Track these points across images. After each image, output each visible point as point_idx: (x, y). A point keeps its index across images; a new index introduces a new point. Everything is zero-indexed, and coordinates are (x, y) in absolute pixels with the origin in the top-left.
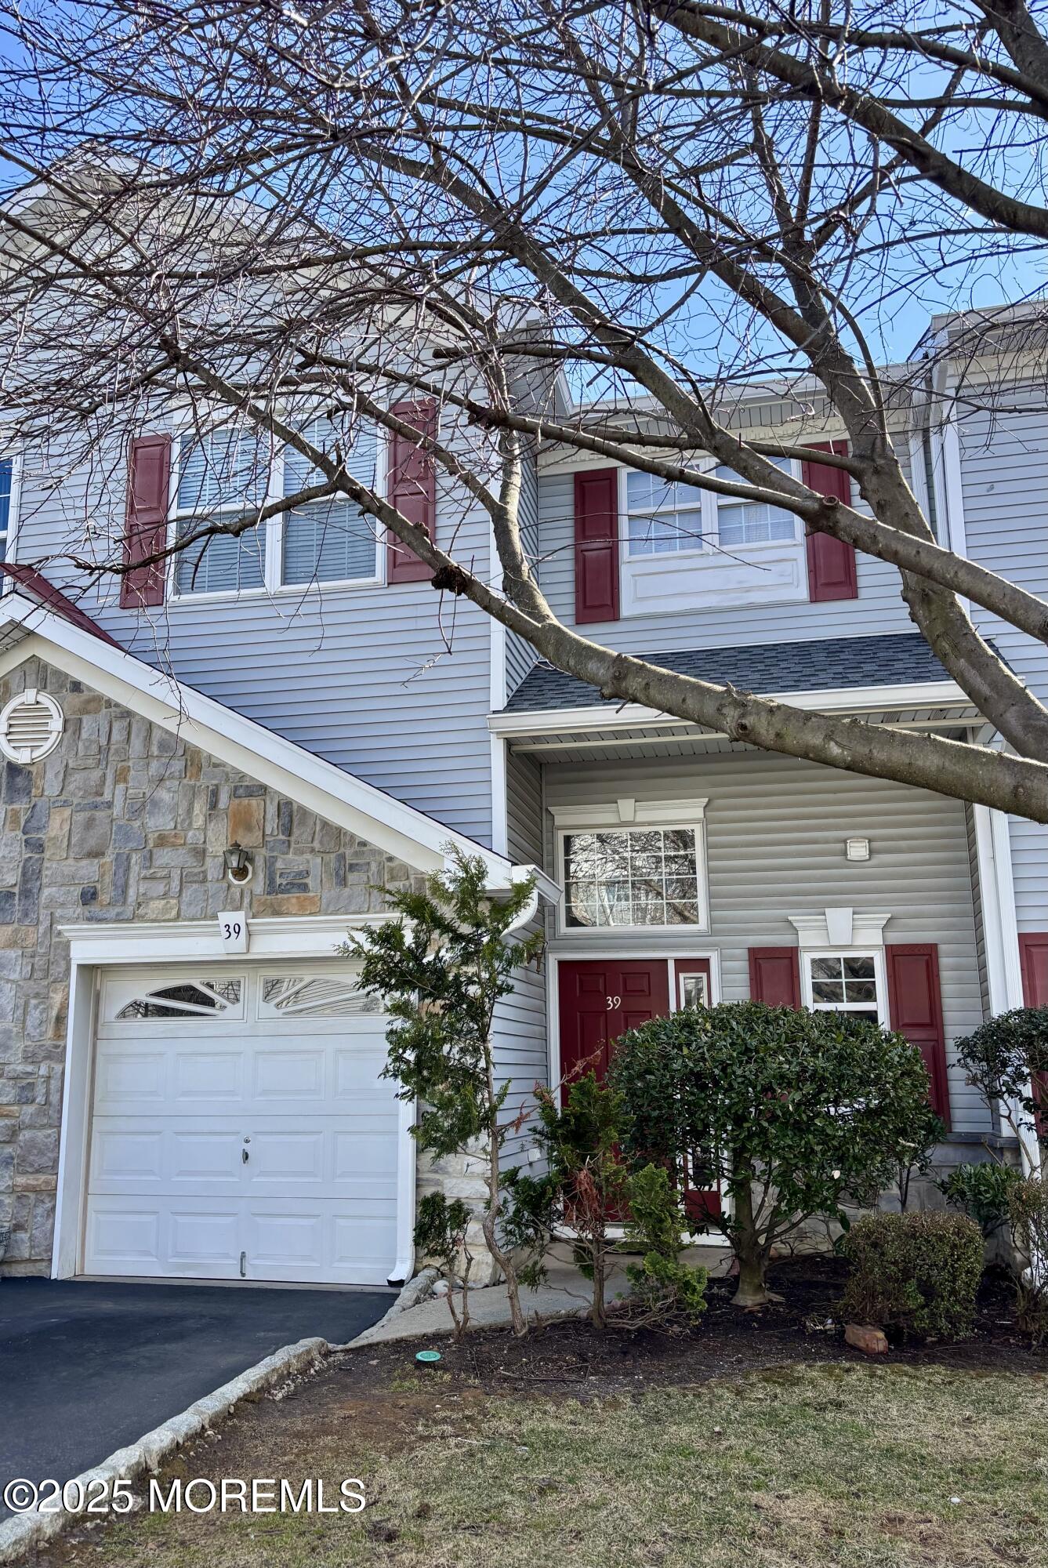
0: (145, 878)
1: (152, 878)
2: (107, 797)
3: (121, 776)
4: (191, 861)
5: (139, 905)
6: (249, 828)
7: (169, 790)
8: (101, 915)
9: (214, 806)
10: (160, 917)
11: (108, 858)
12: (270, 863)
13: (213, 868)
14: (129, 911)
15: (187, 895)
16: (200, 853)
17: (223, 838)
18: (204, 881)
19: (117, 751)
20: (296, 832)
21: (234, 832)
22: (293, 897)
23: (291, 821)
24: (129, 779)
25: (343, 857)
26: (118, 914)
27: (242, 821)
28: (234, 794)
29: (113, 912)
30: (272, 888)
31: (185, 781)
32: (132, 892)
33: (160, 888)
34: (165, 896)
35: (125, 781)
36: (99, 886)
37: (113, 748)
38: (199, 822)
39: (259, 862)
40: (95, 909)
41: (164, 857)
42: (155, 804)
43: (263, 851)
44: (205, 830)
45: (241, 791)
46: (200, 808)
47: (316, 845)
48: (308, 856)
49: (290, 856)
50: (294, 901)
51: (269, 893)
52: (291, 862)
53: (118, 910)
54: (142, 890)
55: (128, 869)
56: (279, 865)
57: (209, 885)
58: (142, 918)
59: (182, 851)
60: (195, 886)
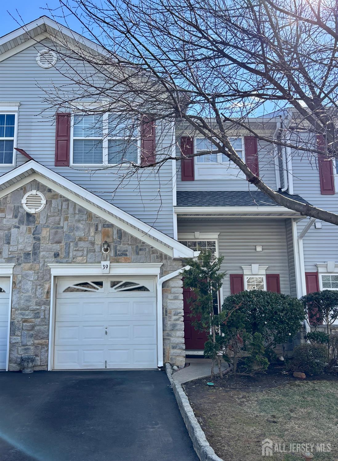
0: (75, 250)
1: (78, 250)
2: (62, 225)
3: (66, 219)
4: (90, 246)
5: (74, 258)
6: (108, 237)
7: (82, 224)
8: (61, 261)
9: (97, 229)
10: (81, 262)
11: (63, 244)
12: (115, 248)
13: (97, 248)
14: (70, 260)
15: (89, 256)
16: (93, 243)
17: (100, 240)
18: (95, 252)
19: (64, 211)
20: (123, 238)
21: (104, 238)
22: (123, 258)
23: (121, 235)
24: (69, 220)
25: (137, 247)
26: (67, 261)
27: (106, 235)
28: (104, 226)
29: (65, 260)
30: (116, 255)
31: (87, 222)
32: (71, 255)
33: (81, 254)
34: (82, 256)
35: (68, 221)
36: (60, 252)
37: (63, 210)
38: (92, 234)
39: (112, 247)
40: (59, 259)
41: (81, 244)
42: (78, 228)
43: (113, 243)
44: (94, 237)
45: (105, 226)
46: (92, 230)
47: (129, 243)
48: (127, 246)
49: (121, 245)
50: (123, 259)
51: (115, 256)
52: (121, 247)
53: (66, 259)
54: (74, 254)
55: (69, 248)
56: (118, 248)
57: (96, 253)
58: (75, 262)
59: (87, 242)
60: (92, 253)
